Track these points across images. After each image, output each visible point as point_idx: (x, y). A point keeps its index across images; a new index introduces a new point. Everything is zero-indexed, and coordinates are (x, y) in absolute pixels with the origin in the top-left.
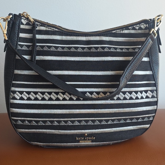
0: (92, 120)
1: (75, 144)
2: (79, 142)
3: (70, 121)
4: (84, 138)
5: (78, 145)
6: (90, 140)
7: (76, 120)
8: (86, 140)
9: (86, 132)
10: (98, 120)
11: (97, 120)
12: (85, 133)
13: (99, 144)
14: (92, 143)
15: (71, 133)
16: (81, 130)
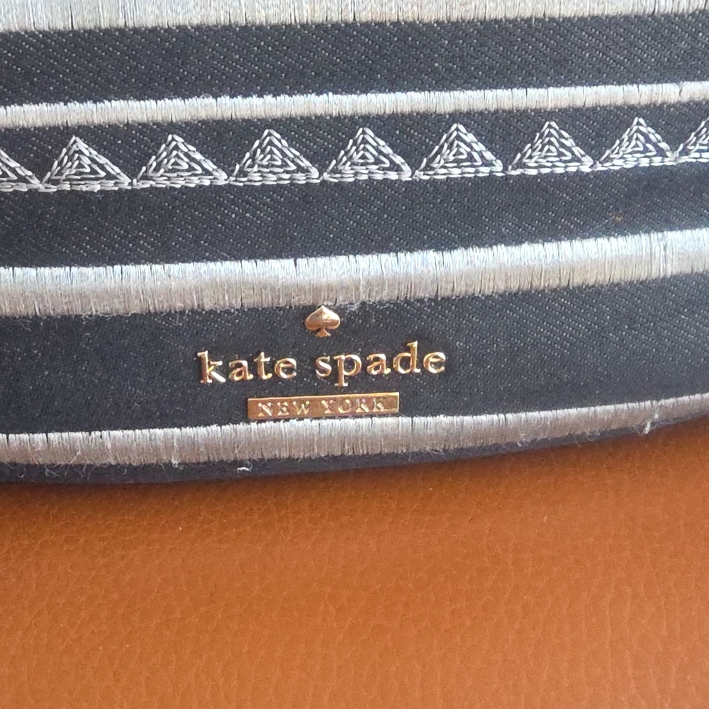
0: (387, 125)
1: (193, 444)
2: (242, 414)
3: (94, 135)
4: (307, 367)
5: (233, 443)
6: (381, 384)
7: (173, 127)
8: (330, 385)
9: (316, 290)
10: (472, 119)
11: (456, 117)
12: (307, 300)
13: (502, 430)
14: (405, 420)
15: (125, 294)
16: (253, 255)
